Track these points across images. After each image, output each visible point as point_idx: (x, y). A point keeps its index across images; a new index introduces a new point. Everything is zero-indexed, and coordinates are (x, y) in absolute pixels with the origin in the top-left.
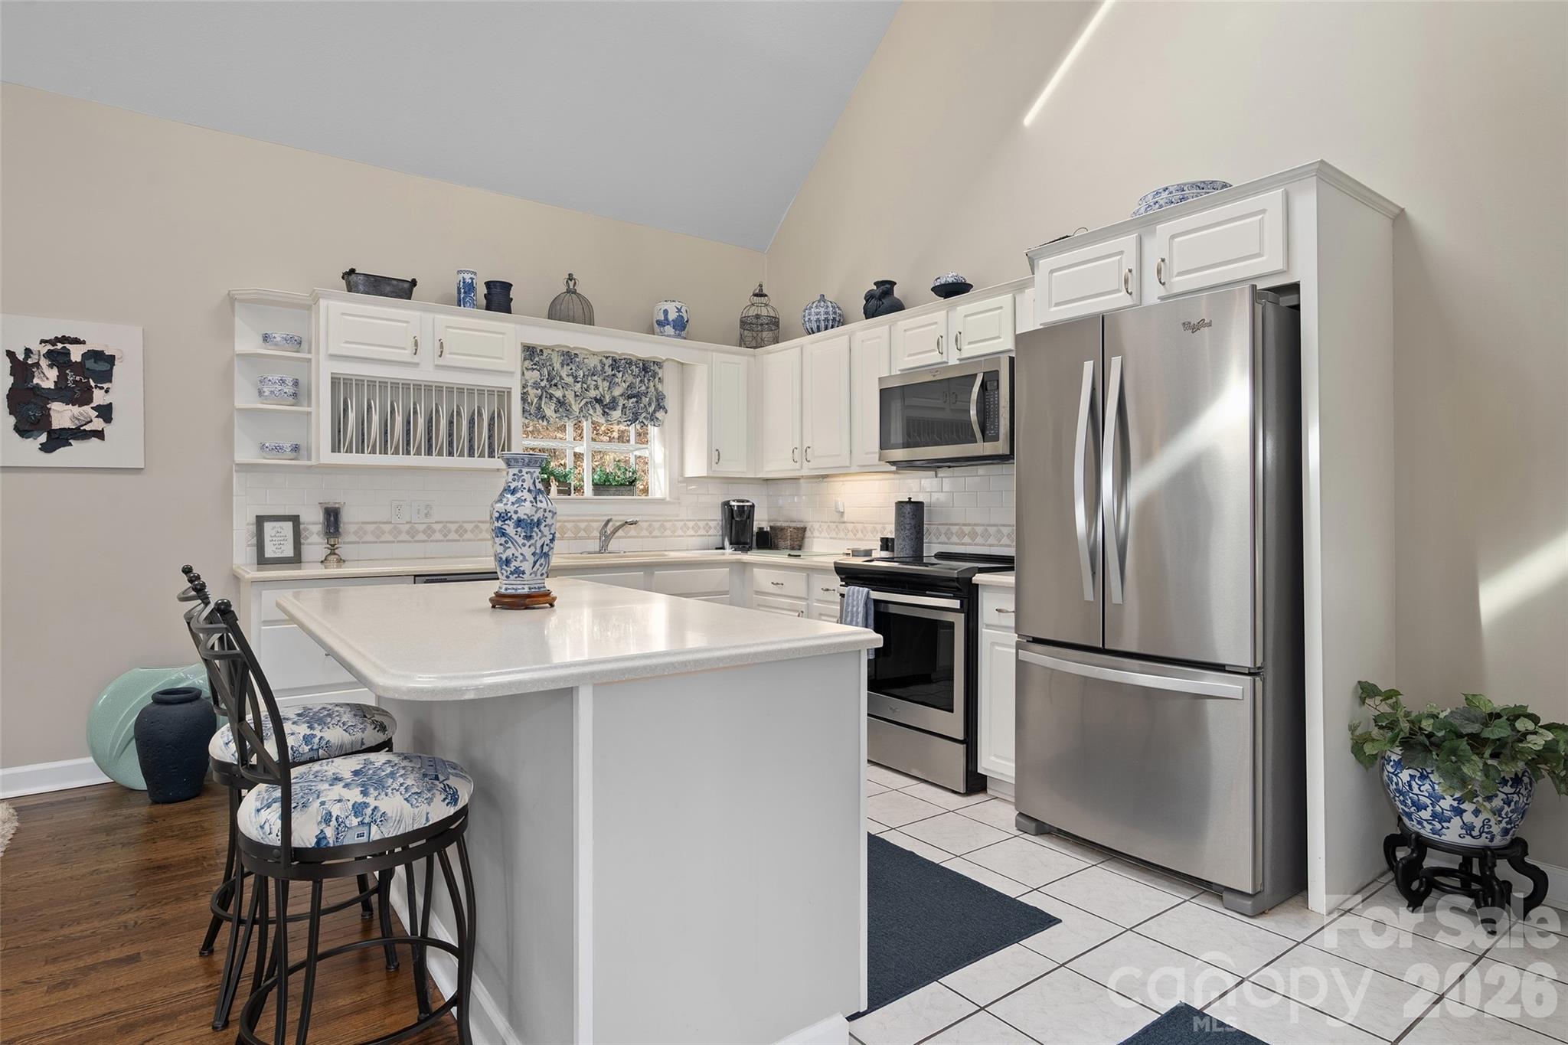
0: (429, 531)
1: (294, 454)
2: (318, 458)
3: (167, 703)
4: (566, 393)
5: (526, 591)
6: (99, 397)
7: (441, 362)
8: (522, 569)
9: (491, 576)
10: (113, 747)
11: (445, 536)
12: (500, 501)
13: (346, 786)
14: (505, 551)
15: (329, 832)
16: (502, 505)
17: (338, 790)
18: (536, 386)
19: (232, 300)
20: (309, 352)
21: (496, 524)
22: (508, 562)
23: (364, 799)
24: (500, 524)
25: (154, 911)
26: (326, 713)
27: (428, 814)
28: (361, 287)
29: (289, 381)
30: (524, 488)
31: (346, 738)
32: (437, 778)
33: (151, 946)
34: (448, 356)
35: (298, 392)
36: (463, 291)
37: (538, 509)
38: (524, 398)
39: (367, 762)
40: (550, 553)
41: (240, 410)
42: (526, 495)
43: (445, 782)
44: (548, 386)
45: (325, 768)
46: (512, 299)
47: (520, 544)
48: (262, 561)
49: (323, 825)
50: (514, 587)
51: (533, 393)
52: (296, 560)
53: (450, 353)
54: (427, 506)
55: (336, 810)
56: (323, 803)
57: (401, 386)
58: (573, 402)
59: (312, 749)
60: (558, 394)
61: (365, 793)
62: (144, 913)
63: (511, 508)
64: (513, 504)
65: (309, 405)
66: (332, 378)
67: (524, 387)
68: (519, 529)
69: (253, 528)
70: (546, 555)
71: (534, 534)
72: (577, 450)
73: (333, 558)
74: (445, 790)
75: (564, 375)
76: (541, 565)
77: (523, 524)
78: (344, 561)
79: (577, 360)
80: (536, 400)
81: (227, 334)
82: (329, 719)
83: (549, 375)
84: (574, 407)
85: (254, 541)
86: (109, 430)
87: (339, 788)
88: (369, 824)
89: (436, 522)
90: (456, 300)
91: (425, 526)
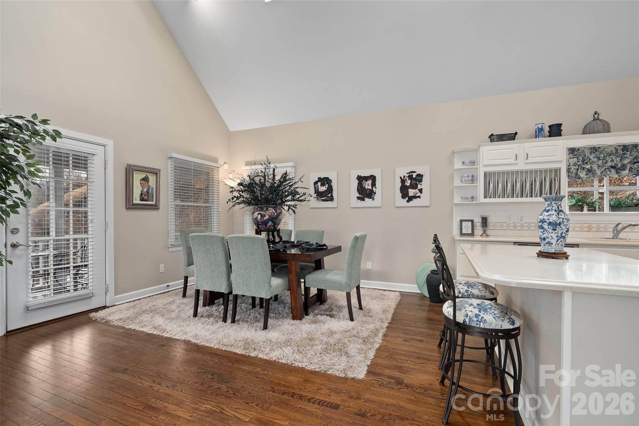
0: (522, 226)
1: (472, 200)
2: (479, 201)
3: (434, 274)
4: (593, 166)
5: (553, 251)
6: (419, 187)
7: (527, 161)
8: (551, 242)
9: (538, 244)
10: (421, 283)
11: (529, 228)
12: (541, 215)
13: (474, 307)
14: (543, 235)
15: (467, 320)
16: (542, 216)
17: (471, 308)
18: (575, 164)
19: (453, 153)
20: (477, 165)
21: (539, 224)
22: (544, 239)
23: (479, 313)
24: (541, 224)
25: (428, 330)
26: (474, 284)
27: (502, 325)
28: (495, 140)
29: (470, 176)
30: (553, 210)
31: (479, 294)
32: (507, 314)
33: (426, 339)
34: (530, 159)
35: (473, 179)
36: (537, 132)
37: (559, 218)
38: (569, 171)
39: (483, 302)
40: (566, 236)
41: (455, 187)
42: (553, 212)
43: (510, 316)
44: (582, 164)
45: (469, 300)
46: (562, 130)
47: (550, 232)
48: (462, 234)
49: (465, 318)
50: (548, 249)
51: (573, 169)
52: (472, 234)
53: (531, 157)
54: (521, 217)
55: (470, 314)
56: (466, 311)
57: (510, 173)
58: (597, 170)
59: (468, 295)
60: (588, 167)
61: (480, 311)
62: (425, 330)
63: (546, 218)
64: (547, 216)
65: (477, 183)
66: (484, 173)
67: (569, 166)
68: (550, 226)
69: (459, 224)
70: (564, 237)
71: (557, 228)
72: (600, 191)
73: (484, 234)
74: (509, 319)
75: (591, 157)
76: (561, 241)
77: (551, 224)
78: (488, 236)
79: (600, 150)
80: (575, 171)
81: (452, 163)
82: (474, 287)
83: (582, 159)
84: (597, 172)
85: (459, 228)
86: (422, 195)
87: (472, 307)
88: (480, 322)
89: (525, 223)
90: (535, 136)
91: (520, 224)
